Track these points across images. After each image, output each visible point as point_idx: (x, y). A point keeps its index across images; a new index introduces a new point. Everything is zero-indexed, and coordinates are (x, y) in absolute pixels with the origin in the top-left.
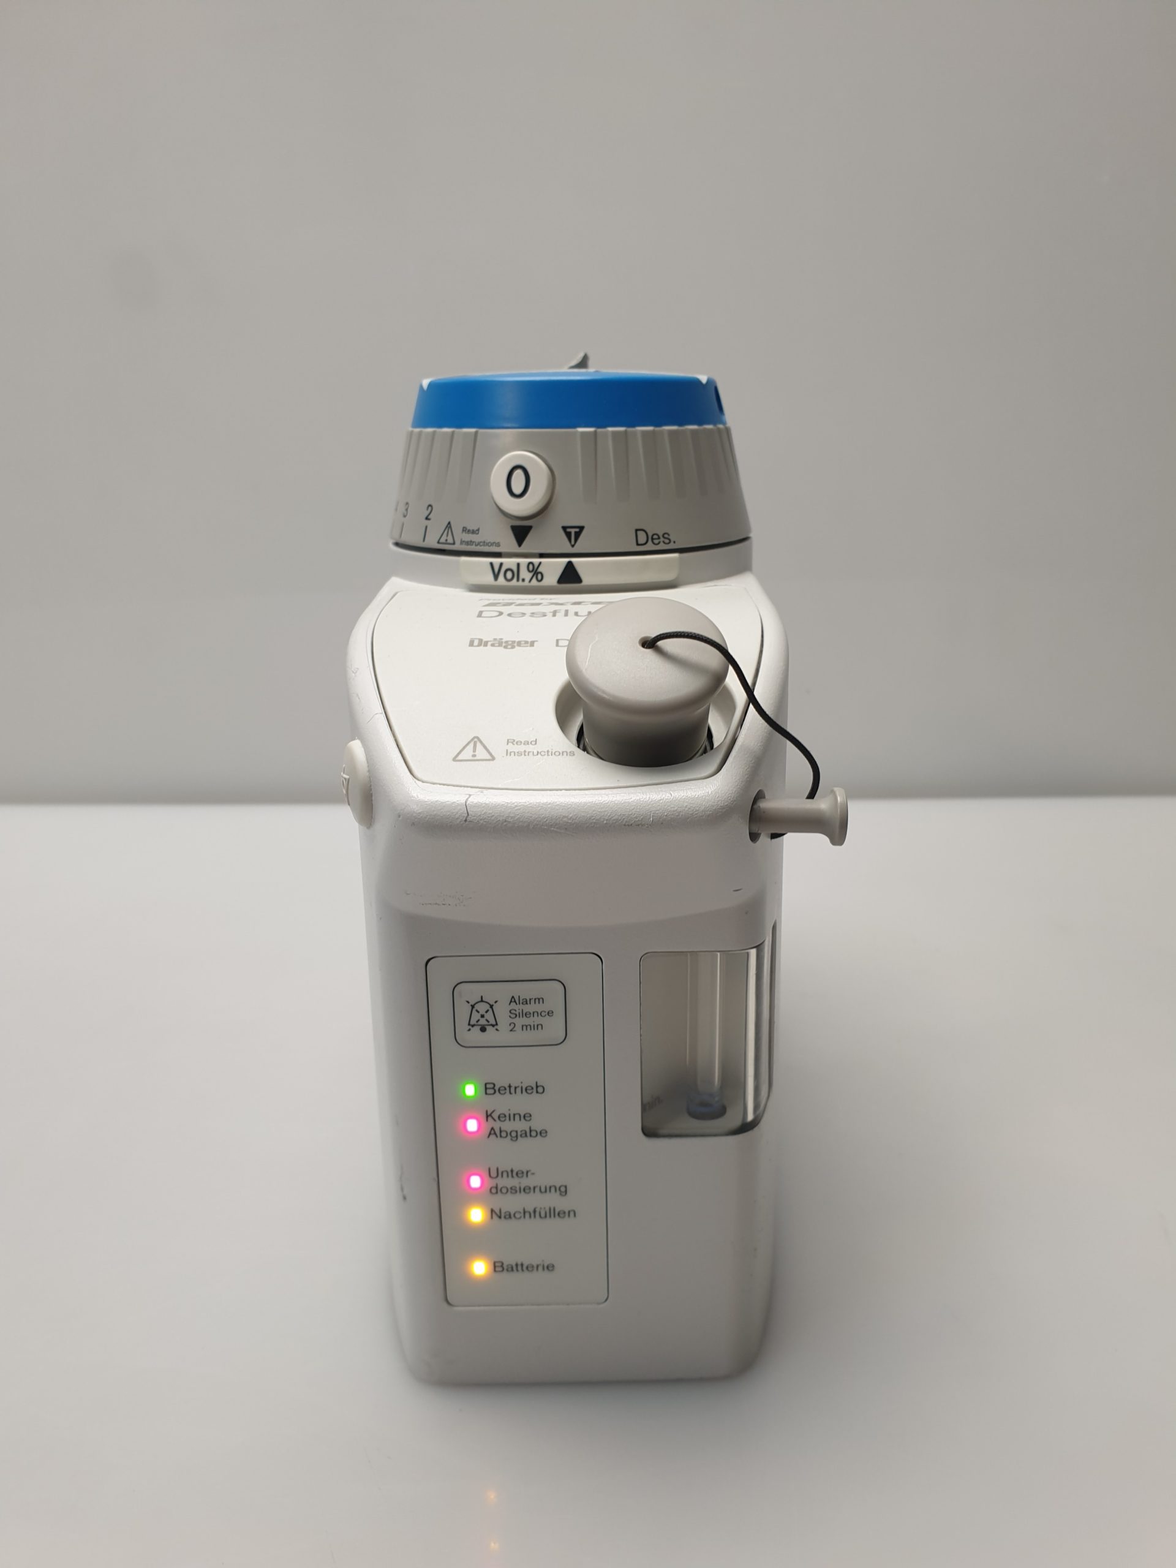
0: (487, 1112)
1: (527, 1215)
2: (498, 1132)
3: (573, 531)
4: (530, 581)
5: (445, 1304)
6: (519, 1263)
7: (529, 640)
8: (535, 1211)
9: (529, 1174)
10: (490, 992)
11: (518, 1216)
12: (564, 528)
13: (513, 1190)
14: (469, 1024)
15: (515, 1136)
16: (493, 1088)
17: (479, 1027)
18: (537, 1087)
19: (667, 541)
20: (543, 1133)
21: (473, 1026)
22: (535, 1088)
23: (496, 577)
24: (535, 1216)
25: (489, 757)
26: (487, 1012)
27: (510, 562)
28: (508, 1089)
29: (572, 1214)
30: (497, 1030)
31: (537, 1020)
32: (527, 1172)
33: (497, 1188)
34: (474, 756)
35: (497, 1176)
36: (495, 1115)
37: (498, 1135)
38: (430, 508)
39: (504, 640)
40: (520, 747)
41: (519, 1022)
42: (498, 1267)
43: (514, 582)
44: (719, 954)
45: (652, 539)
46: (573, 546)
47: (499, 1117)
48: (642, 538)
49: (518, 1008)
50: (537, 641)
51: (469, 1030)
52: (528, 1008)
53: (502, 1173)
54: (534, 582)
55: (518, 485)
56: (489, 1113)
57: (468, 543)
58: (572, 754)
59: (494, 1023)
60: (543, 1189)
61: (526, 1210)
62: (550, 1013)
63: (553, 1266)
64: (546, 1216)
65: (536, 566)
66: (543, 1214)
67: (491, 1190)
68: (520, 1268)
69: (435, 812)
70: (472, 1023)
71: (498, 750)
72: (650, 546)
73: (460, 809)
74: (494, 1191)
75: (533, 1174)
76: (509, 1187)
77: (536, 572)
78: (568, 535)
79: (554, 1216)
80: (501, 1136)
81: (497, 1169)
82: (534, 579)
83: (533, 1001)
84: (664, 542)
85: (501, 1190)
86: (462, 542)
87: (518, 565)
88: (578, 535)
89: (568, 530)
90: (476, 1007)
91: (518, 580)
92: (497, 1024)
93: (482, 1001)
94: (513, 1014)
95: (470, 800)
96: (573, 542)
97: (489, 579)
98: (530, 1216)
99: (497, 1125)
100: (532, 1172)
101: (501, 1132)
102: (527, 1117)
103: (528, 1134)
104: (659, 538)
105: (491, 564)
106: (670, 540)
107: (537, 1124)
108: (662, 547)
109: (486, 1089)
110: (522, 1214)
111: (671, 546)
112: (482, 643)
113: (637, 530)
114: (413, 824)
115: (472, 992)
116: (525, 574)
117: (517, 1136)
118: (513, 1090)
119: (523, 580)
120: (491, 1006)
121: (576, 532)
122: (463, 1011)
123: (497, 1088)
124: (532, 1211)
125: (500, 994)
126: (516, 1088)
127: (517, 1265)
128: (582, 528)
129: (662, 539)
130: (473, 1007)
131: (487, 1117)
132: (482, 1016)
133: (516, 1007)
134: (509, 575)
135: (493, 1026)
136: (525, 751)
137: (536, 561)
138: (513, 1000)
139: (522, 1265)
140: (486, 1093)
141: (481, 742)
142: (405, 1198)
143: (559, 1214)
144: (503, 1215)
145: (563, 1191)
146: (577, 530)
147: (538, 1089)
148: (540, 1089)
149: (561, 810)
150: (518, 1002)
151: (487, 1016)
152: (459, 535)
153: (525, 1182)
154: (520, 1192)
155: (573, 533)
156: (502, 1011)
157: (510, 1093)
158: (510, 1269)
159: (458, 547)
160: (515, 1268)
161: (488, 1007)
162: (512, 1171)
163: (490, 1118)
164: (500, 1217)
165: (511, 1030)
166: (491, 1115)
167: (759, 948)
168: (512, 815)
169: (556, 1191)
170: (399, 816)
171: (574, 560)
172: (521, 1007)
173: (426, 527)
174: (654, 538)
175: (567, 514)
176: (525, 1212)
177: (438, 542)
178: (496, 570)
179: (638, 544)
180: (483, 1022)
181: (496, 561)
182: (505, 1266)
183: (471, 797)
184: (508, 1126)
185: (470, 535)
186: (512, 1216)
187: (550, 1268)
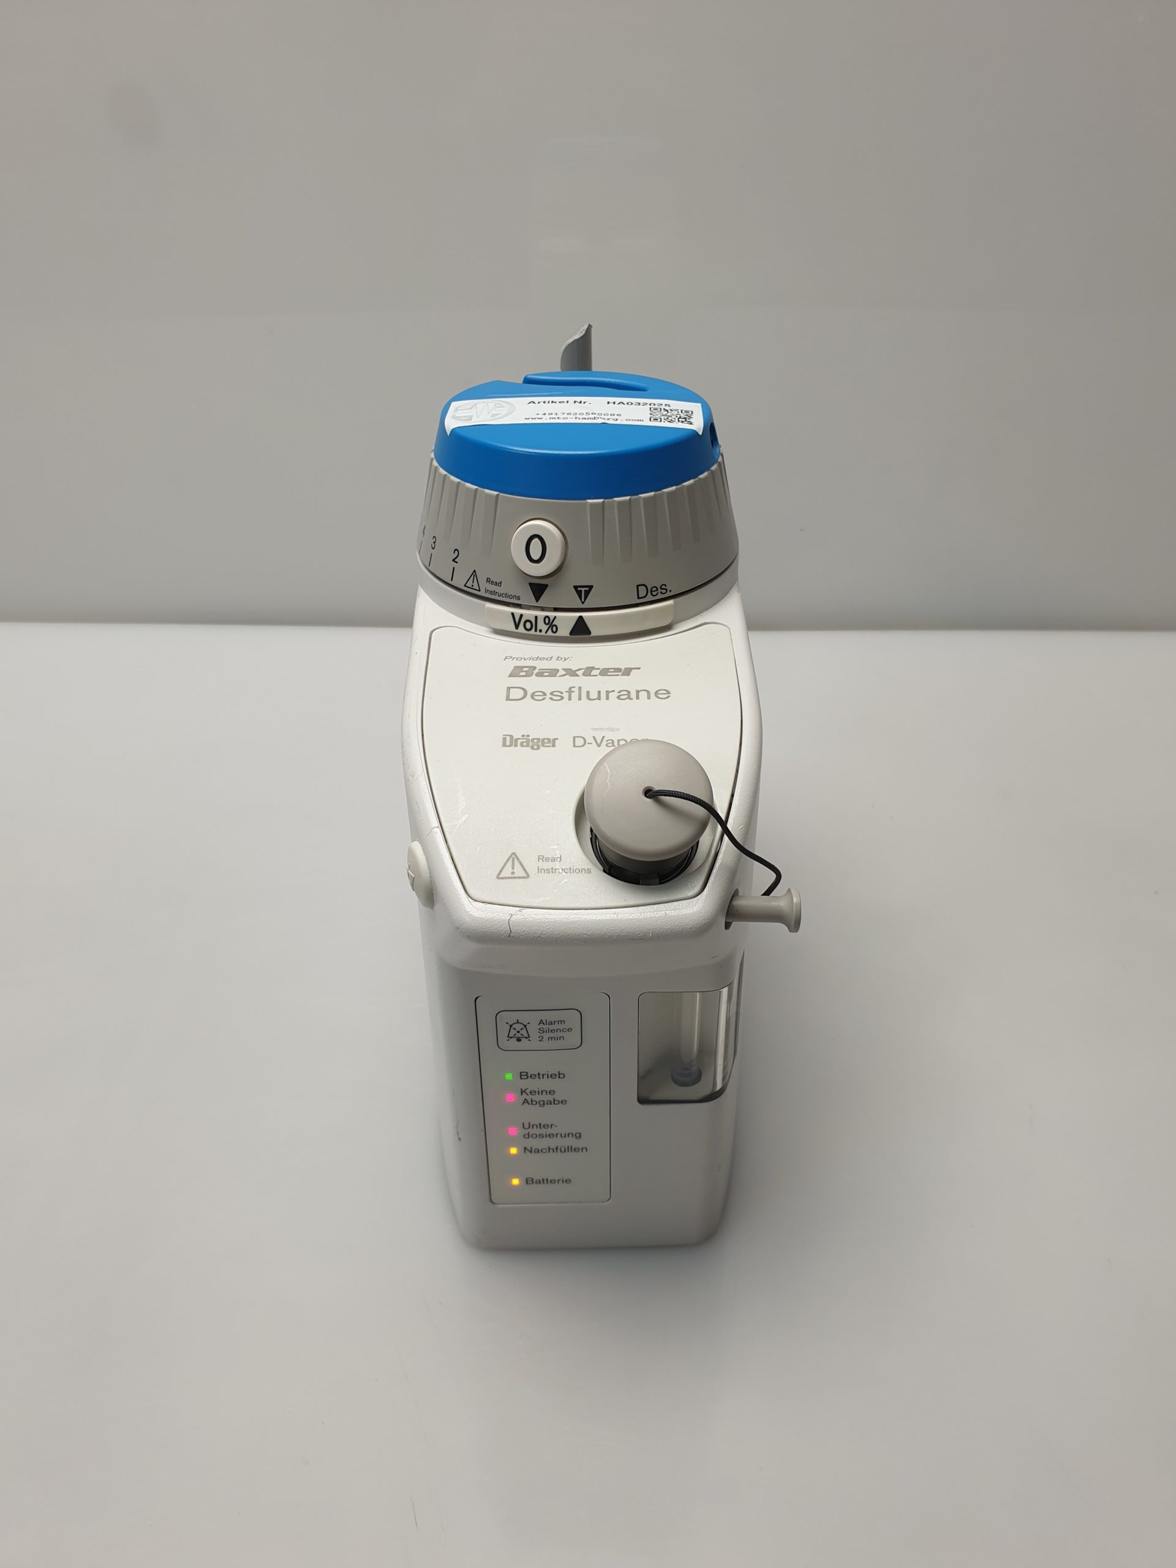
0: (521, 1089)
1: (551, 1151)
2: (530, 1102)
3: (583, 589)
4: (546, 632)
5: (490, 1203)
6: (545, 1178)
7: (552, 738)
8: (557, 1148)
9: (553, 1126)
10: (524, 1017)
11: (544, 1151)
12: (576, 587)
13: (541, 1136)
14: (508, 1037)
15: (543, 1104)
16: (527, 1075)
17: (516, 1039)
18: (559, 1074)
19: (664, 591)
20: (563, 1102)
21: (511, 1038)
22: (558, 1075)
23: (517, 627)
24: (557, 1151)
25: (525, 875)
26: (521, 1029)
27: (529, 614)
28: (537, 1076)
29: (584, 1150)
30: (529, 1040)
31: (560, 1034)
32: (551, 1125)
33: (529, 1134)
34: (513, 873)
35: (529, 1127)
36: (527, 1091)
37: (530, 1103)
38: (456, 552)
39: (530, 738)
40: (548, 863)
41: (546, 1036)
42: (529, 1181)
43: (533, 632)
44: (698, 994)
45: (651, 592)
46: (583, 603)
47: (531, 1093)
48: (642, 590)
49: (546, 1027)
50: (557, 739)
51: (508, 1040)
52: (552, 1027)
53: (533, 1125)
54: (550, 633)
55: (536, 553)
56: (523, 1090)
57: (491, 592)
58: (589, 871)
59: (527, 1036)
60: (563, 1135)
61: (551, 1147)
62: (570, 1030)
63: (570, 1180)
64: (565, 1151)
65: (551, 620)
66: (563, 1150)
67: (524, 1136)
68: (545, 1181)
69: (486, 930)
70: (510, 1036)
71: (532, 865)
72: (650, 598)
73: (505, 928)
74: (527, 1136)
75: (556, 1126)
76: (538, 1135)
77: (551, 624)
78: (579, 593)
79: (572, 1151)
80: (532, 1104)
81: (529, 1124)
82: (550, 630)
83: (556, 1023)
84: (661, 593)
85: (532, 1136)
86: (486, 591)
87: (536, 617)
88: (587, 593)
89: (579, 589)
90: (514, 1026)
91: (536, 631)
92: (529, 1037)
93: (518, 1022)
94: (541, 1031)
95: (514, 918)
96: (583, 600)
97: (511, 627)
98: (553, 1151)
99: (529, 1098)
100: (556, 1124)
101: (532, 1101)
102: (552, 1092)
103: (552, 1102)
104: (657, 590)
105: (513, 614)
106: (666, 590)
107: (558, 1096)
108: (660, 596)
109: (521, 1075)
110: (548, 1150)
111: (668, 594)
112: (514, 742)
113: (638, 586)
114: (469, 936)
115: (512, 1017)
116: (541, 625)
117: (544, 1104)
118: (541, 1076)
119: (541, 631)
120: (525, 1026)
121: (585, 591)
122: (504, 1030)
123: (529, 1075)
124: (555, 1148)
125: (532, 1019)
126: (543, 1075)
127: (543, 1180)
128: (591, 587)
129: (660, 590)
130: (511, 1026)
131: (522, 1092)
132: (518, 1032)
133: (544, 1027)
134: (528, 625)
135: (526, 1038)
136: (552, 868)
137: (552, 614)
138: (541, 1022)
139: (547, 1180)
140: (521, 1078)
141: (518, 859)
142: (460, 1139)
143: (575, 1150)
144: (533, 1151)
145: (578, 1136)
146: (587, 589)
147: (560, 1075)
148: (562, 1076)
149: (581, 929)
150: (545, 1023)
151: (521, 1032)
152: (484, 585)
153: (549, 1131)
154: (546, 1137)
155: (583, 591)
156: (533, 1029)
157: (539, 1078)
158: (538, 1182)
159: (482, 593)
160: (542, 1182)
161: (522, 1026)
162: (540, 1124)
163: (524, 1094)
164: (531, 1152)
165: (540, 1041)
166: (524, 1091)
167: (730, 985)
168: (544, 933)
169: (573, 1136)
170: (458, 929)
171: (584, 614)
172: (548, 1026)
173: (454, 568)
174: (652, 591)
175: (577, 576)
176: (549, 1149)
177: (465, 586)
178: (517, 621)
179: (639, 598)
180: (518, 1035)
181: (518, 611)
182: (534, 1180)
183: (514, 916)
184: (537, 1098)
185: (494, 586)
186: (540, 1151)
187: (568, 1181)
